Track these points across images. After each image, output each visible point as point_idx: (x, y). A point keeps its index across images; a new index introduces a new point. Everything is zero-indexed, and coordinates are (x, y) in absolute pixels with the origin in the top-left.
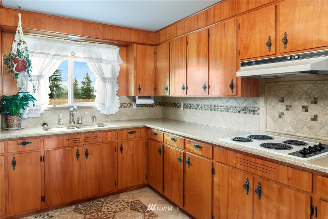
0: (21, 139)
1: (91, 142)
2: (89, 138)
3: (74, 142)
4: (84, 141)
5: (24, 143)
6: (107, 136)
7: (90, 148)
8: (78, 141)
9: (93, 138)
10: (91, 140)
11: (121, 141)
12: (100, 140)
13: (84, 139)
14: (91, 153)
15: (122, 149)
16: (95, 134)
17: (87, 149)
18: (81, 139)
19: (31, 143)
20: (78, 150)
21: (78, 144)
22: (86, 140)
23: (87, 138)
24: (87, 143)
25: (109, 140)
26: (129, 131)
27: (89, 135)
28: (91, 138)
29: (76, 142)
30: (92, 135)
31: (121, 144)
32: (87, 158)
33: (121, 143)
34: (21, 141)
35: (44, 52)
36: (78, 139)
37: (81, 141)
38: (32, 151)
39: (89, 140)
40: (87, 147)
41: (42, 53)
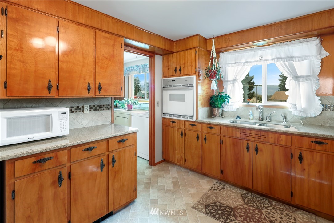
0: (209, 124)
1: (262, 140)
2: (259, 136)
3: (245, 135)
4: (254, 137)
5: (211, 128)
6: (281, 139)
7: (260, 146)
8: (248, 136)
9: (264, 136)
10: (261, 138)
11: (301, 148)
12: (271, 140)
13: (254, 135)
14: (261, 151)
15: (301, 158)
16: (266, 134)
17: (257, 145)
18: (251, 134)
19: (214, 128)
20: (248, 143)
21: (249, 138)
22: (256, 137)
23: (257, 135)
24: (257, 139)
25: (283, 143)
26: (314, 140)
27: (259, 132)
28: (261, 136)
29: (247, 136)
30: (263, 133)
31: (301, 153)
32: (257, 154)
33: (300, 151)
34: (209, 126)
35: (237, 61)
36: (249, 134)
37: (251, 136)
38: (215, 134)
39: (259, 137)
40: (257, 144)
41: (236, 63)
